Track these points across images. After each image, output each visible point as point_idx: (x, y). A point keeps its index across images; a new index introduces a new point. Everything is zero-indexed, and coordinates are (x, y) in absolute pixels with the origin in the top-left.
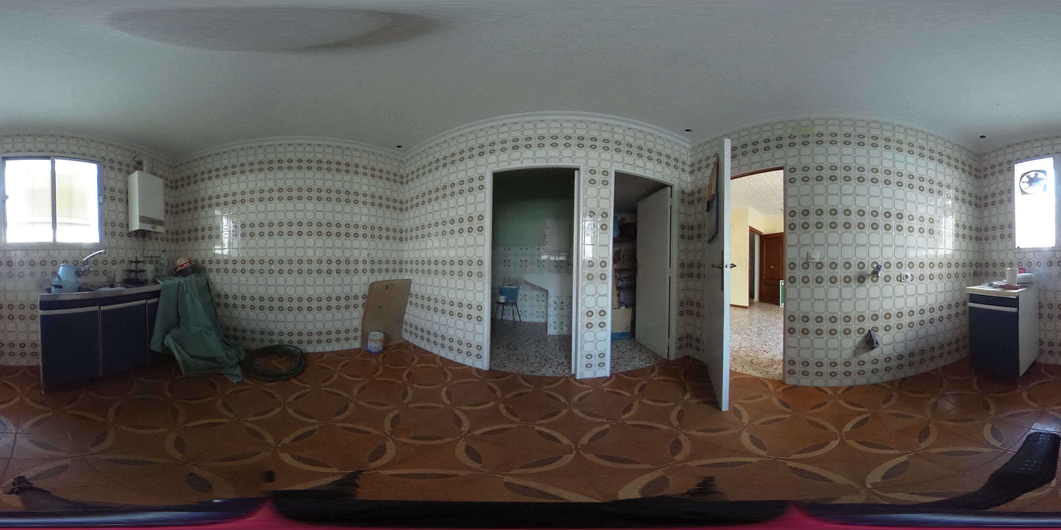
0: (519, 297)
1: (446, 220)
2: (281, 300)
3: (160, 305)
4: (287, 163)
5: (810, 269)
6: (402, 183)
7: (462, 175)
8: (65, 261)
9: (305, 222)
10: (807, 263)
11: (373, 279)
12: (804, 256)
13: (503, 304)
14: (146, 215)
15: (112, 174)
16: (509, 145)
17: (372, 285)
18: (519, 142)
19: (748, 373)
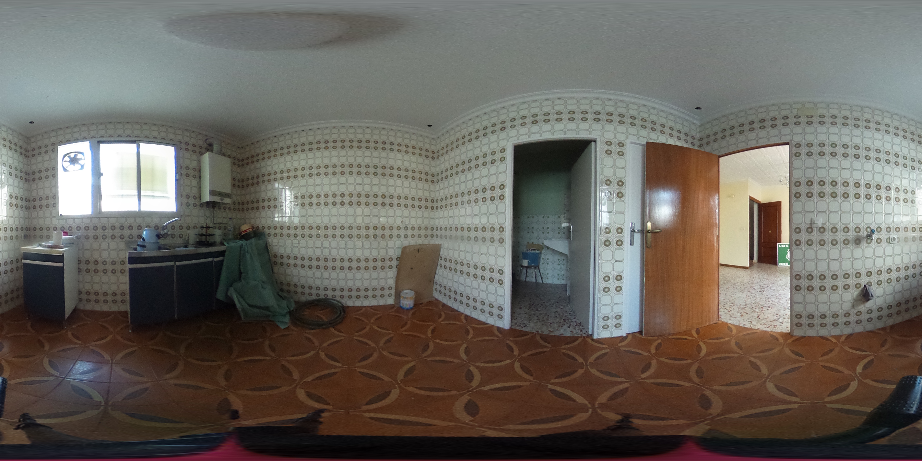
0: (542, 261)
1: (471, 190)
2: (326, 260)
3: (225, 262)
4: (332, 143)
5: (814, 233)
6: (433, 158)
7: (485, 149)
8: (148, 226)
9: (347, 193)
10: (811, 228)
11: (406, 243)
12: (808, 222)
13: (527, 267)
14: (216, 189)
15: (187, 155)
16: (528, 120)
17: (404, 249)
18: (538, 117)
19: (756, 328)
